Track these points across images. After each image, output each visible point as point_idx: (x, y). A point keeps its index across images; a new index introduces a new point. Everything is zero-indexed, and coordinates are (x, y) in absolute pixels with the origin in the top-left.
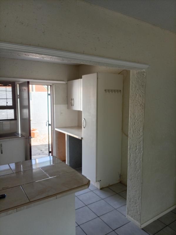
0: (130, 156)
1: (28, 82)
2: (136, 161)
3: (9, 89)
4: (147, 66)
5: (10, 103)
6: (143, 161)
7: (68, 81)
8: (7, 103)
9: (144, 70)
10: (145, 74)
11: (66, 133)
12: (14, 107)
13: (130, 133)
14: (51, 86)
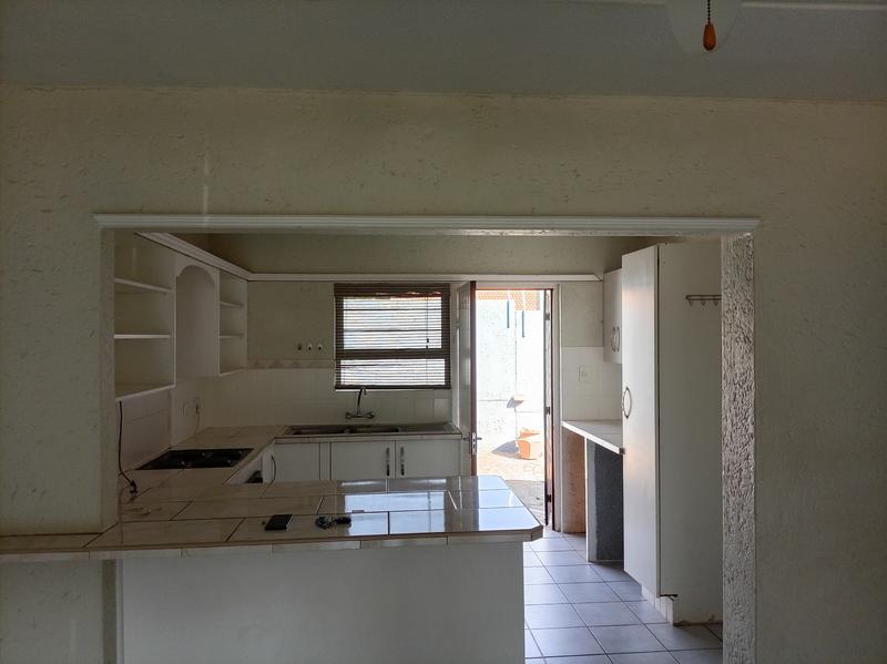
0: (728, 501)
1: (473, 284)
2: (741, 520)
3: (436, 302)
4: (755, 222)
5: (436, 343)
6: (756, 519)
7: (606, 272)
8: (428, 340)
9: (749, 234)
10: (751, 245)
11: (586, 435)
12: (444, 353)
13: (726, 429)
14: (552, 290)
